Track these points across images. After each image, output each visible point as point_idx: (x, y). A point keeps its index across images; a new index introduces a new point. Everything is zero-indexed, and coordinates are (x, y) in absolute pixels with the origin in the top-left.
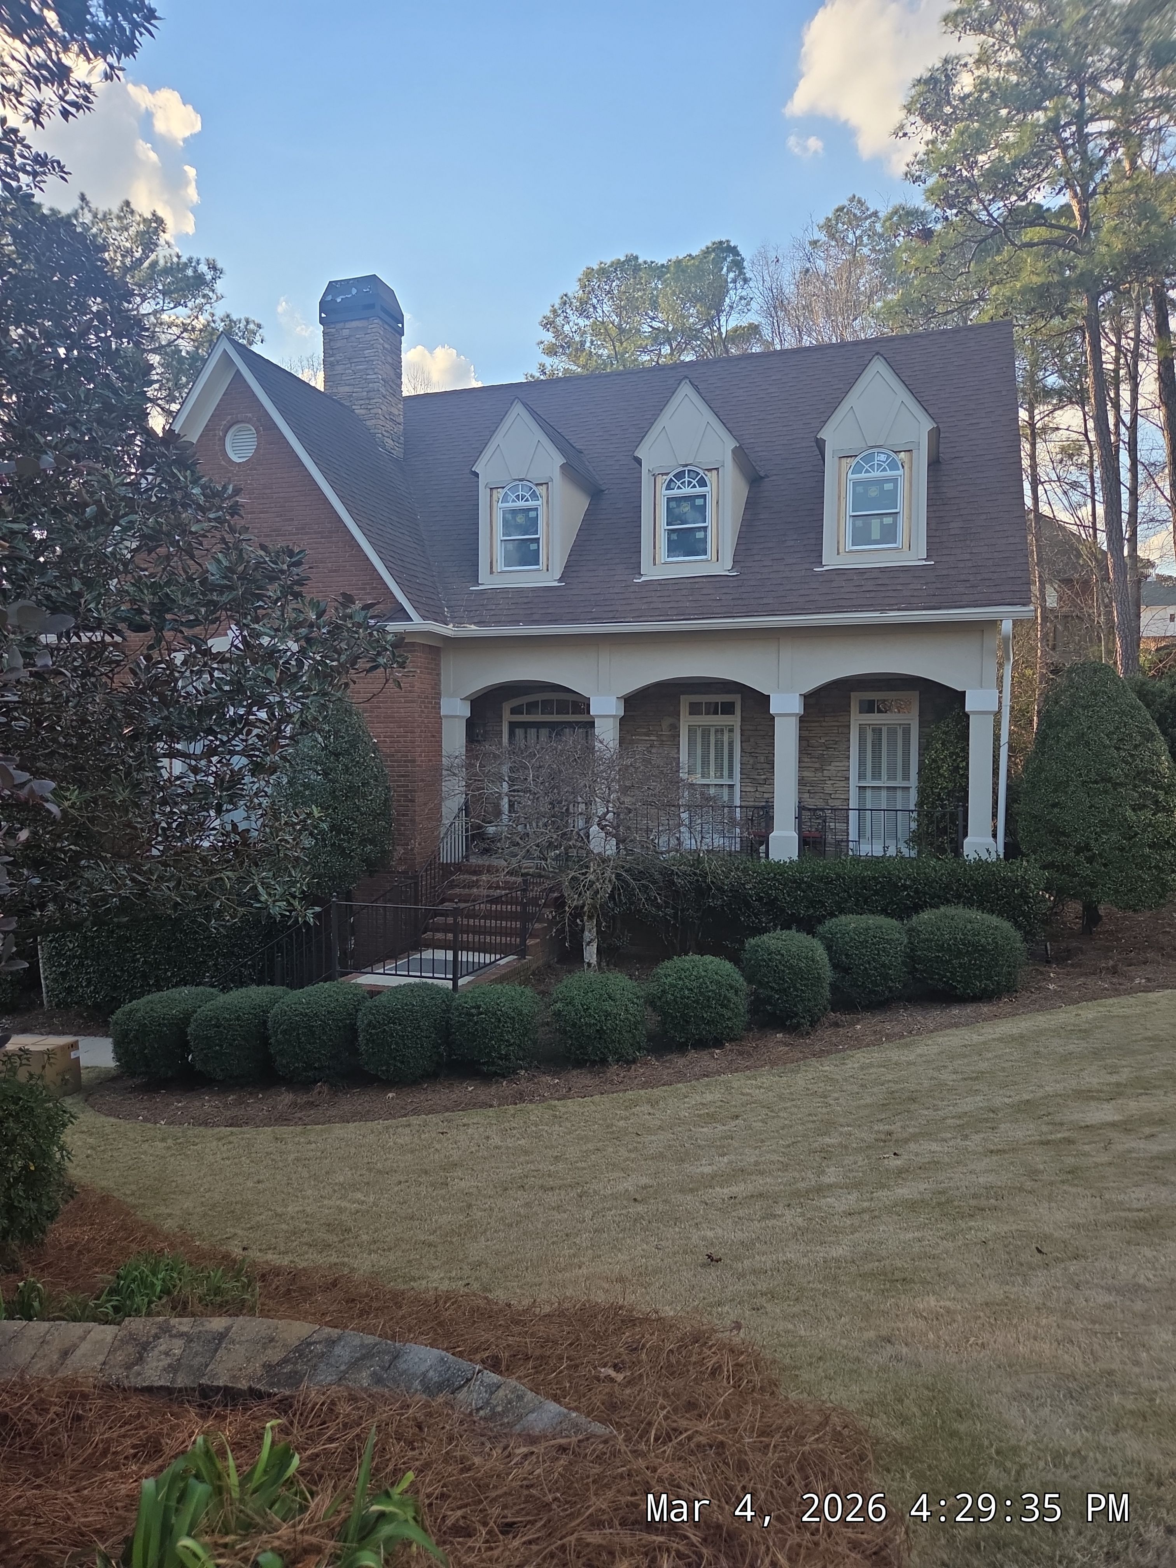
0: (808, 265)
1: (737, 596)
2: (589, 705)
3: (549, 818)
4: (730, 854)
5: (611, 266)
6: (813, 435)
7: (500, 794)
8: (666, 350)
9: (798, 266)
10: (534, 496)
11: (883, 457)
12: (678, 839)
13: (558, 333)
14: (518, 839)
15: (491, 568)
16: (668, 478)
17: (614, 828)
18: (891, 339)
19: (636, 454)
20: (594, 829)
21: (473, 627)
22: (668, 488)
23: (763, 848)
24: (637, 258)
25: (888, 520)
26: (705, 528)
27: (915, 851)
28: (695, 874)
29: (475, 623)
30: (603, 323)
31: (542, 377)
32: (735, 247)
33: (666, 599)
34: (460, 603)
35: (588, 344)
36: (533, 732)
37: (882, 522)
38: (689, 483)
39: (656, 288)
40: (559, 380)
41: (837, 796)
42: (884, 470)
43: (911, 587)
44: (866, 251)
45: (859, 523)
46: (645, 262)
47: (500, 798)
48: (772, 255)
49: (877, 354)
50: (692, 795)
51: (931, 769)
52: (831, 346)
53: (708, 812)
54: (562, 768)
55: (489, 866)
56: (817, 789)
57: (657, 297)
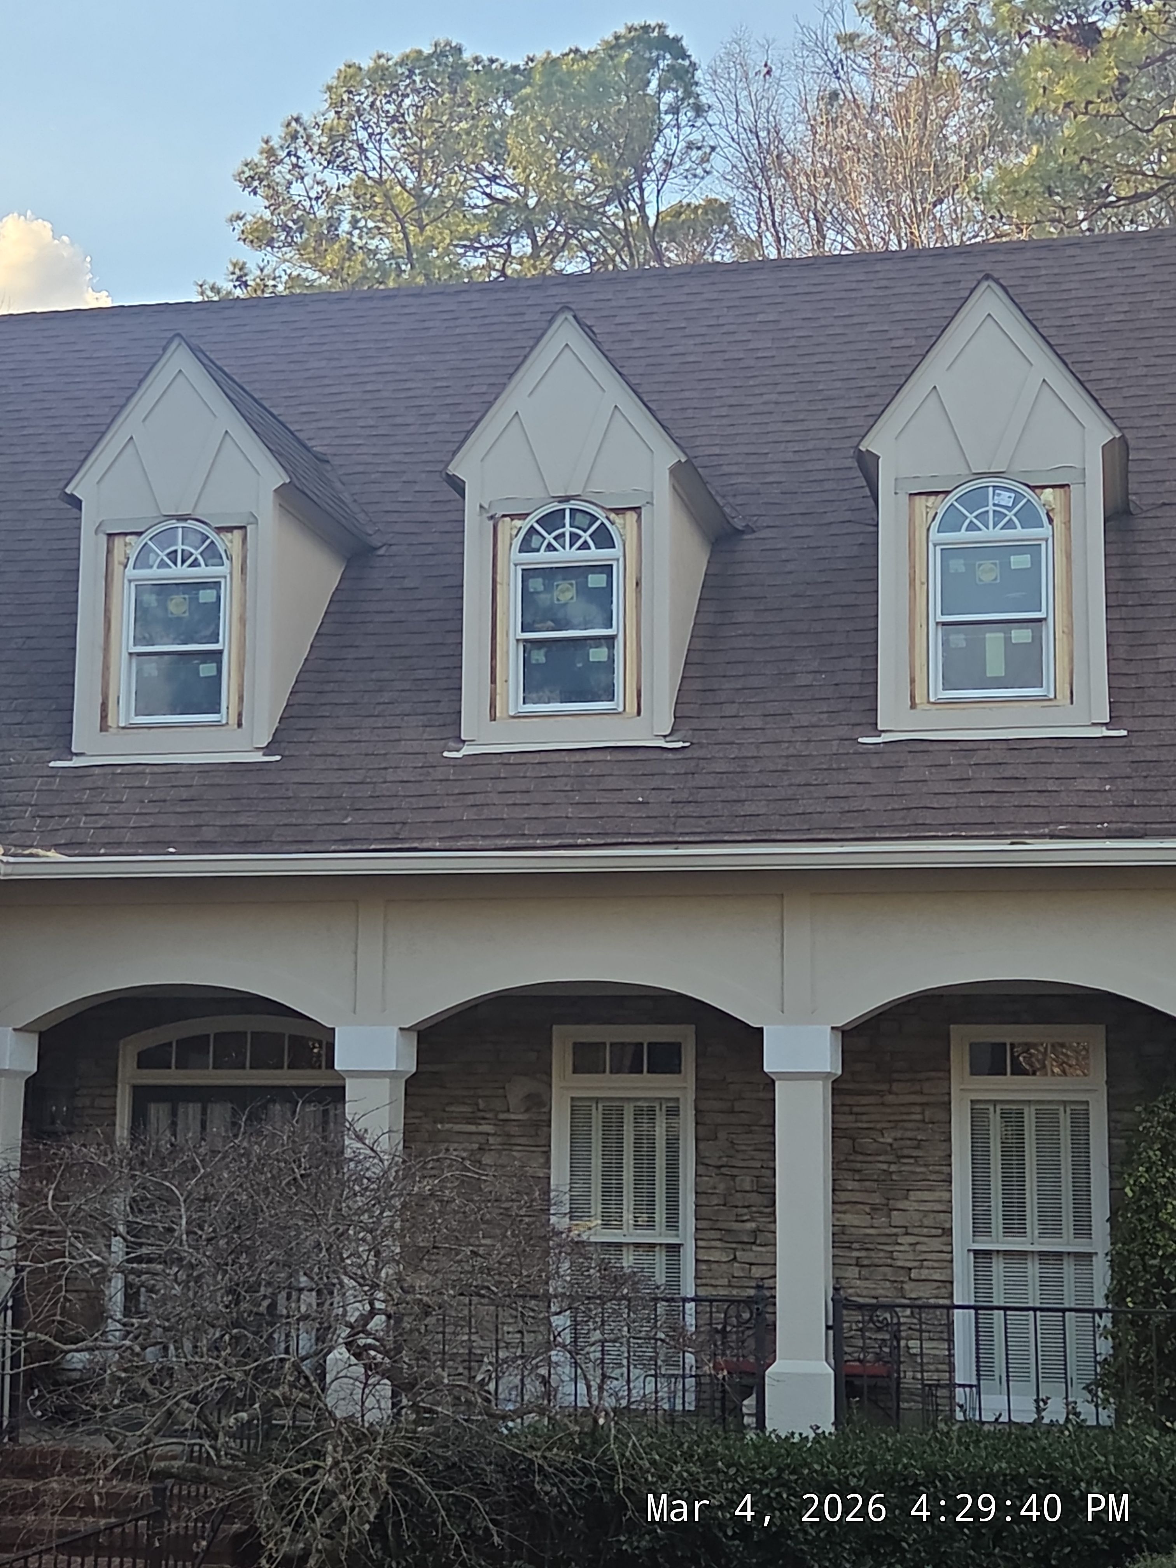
0: (835, 85)
1: (684, 796)
2: (331, 1047)
3: (226, 1329)
4: (671, 1417)
5: (401, 63)
6: (848, 443)
7: (104, 1268)
8: (522, 246)
9: (814, 85)
10: (212, 554)
11: (1006, 498)
12: (545, 1381)
13: (275, 200)
14: (145, 1384)
15: (104, 717)
16: (525, 525)
17: (386, 1353)
18: (1018, 248)
19: (452, 470)
20: (339, 1355)
21: (53, 855)
22: (526, 547)
23: (750, 1402)
24: (459, 50)
25: (1021, 636)
26: (612, 639)
27: (1111, 1410)
28: (585, 1469)
29: (57, 847)
30: (380, 182)
31: (238, 292)
32: (677, 40)
33: (518, 798)
34: (23, 797)
35: (345, 226)
36: (193, 1110)
37: (1008, 639)
38: (574, 537)
39: (501, 116)
40: (277, 299)
41: (924, 1274)
42: (1010, 525)
43: (1079, 785)
44: (958, 61)
45: (959, 639)
46: (477, 61)
47: (103, 1278)
48: (756, 61)
49: (987, 277)
50: (579, 1270)
51: (1139, 1210)
52: (888, 256)
53: (617, 1313)
54: (262, 1201)
55: (69, 1454)
56: (879, 1257)
57: (504, 133)
